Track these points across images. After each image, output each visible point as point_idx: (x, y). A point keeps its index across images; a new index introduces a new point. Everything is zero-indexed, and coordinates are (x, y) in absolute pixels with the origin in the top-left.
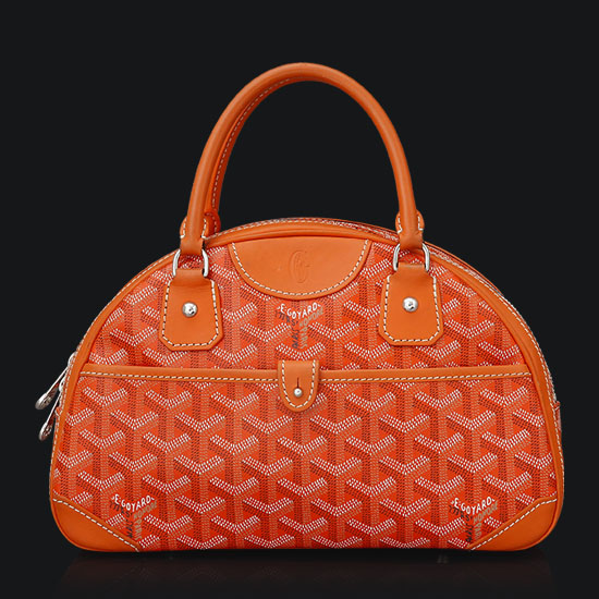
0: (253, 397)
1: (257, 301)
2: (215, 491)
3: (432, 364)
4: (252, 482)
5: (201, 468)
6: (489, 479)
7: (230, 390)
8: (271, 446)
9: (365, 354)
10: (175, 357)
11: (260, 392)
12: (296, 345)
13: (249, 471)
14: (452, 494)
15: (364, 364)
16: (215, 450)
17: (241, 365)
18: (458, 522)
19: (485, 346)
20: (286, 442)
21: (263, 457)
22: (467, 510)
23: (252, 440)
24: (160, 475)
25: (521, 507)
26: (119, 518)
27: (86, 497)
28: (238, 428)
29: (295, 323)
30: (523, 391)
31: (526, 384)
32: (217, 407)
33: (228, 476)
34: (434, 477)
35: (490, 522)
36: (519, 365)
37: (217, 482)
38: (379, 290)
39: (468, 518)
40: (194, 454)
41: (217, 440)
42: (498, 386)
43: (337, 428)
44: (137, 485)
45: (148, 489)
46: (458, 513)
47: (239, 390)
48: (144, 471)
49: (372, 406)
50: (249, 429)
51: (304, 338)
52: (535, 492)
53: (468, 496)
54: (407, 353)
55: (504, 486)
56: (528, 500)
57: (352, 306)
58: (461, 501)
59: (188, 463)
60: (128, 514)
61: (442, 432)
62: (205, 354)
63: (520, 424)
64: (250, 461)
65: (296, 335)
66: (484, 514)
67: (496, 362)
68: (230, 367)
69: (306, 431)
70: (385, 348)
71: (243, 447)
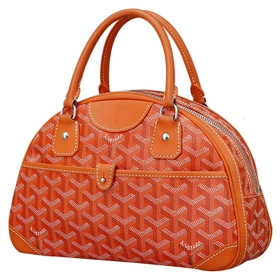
0: (87, 182)
1: (95, 133)
2: (71, 228)
3: (175, 169)
4: (87, 225)
6: (200, 232)
7: (78, 177)
8: (94, 207)
9: (142, 162)
10: (57, 160)
11: (89, 179)
12: (110, 156)
13: (85, 220)
14: (180, 239)
15: (141, 167)
16: (71, 207)
17: (85, 165)
18: (184, 253)
19: (204, 161)
20: (101, 206)
21: (91, 212)
22: (188, 247)
23: (86, 203)
24: (48, 218)
25: (216, 248)
26: (33, 239)
27: (20, 227)
28: (80, 197)
29: (110, 144)
30: (221, 186)
31: (224, 182)
32: (72, 186)
33: (76, 221)
34: (171, 228)
35: (200, 255)
36: (222, 172)
37: (72, 224)
38: (152, 129)
39: (189, 252)
40: (62, 209)
42: (208, 183)
43: (124, 200)
44: (39, 223)
45: (44, 225)
46: (184, 249)
47: (81, 177)
48: (42, 216)
50: (85, 198)
51: (114, 152)
52: (224, 240)
53: (189, 240)
54: (162, 163)
55: (207, 236)
56: (221, 245)
57: (138, 137)
58: (185, 242)
59: (59, 213)
60: (36, 237)
61: (176, 205)
63: (218, 203)
64: (85, 214)
65: (110, 151)
66: (197, 250)
67: (211, 170)
68: (80, 166)
69: (110, 200)
70: (152, 159)
71: (82, 207)
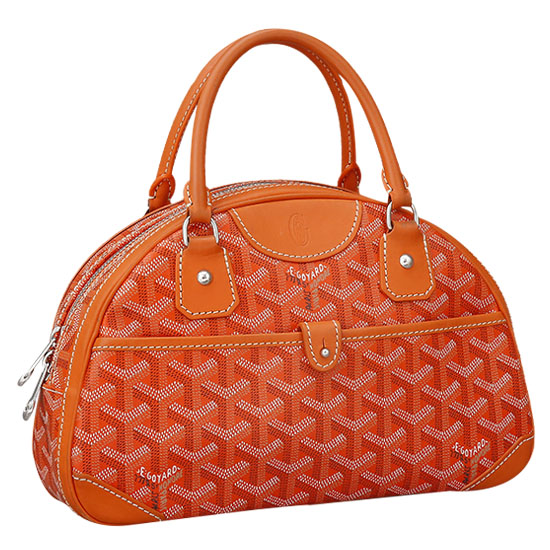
0: (277, 360)
1: (267, 266)
2: (241, 455)
3: (428, 317)
4: (277, 443)
5: (228, 435)
6: (483, 422)
7: (254, 355)
8: (296, 406)
9: (371, 311)
10: (193, 326)
11: (283, 354)
12: (309, 307)
13: (274, 433)
14: (453, 439)
15: (372, 322)
16: (242, 415)
17: (259, 330)
18: (458, 465)
19: (467, 297)
20: (308, 402)
21: (288, 418)
22: (465, 452)
23: (278, 402)
24: (188, 444)
25: (507, 445)
26: (144, 491)
27: (110, 473)
28: (263, 391)
29: (305, 285)
30: (503, 337)
31: (505, 331)
32: (241, 373)
33: (254, 439)
35: (485, 462)
36: (495, 313)
37: (243, 446)
38: (377, 249)
39: (466, 461)
40: (221, 420)
41: (244, 405)
42: (483, 335)
43: (355, 385)
44: (163, 456)
45: (175, 459)
46: (458, 456)
47: (263, 354)
48: (170, 442)
49: (385, 361)
50: (273, 392)
51: (316, 299)
52: (518, 431)
53: (466, 440)
54: (407, 308)
55: (495, 427)
56: (513, 438)
57: (355, 265)
58: (460, 445)
59: (215, 430)
60: (154, 486)
61: (443, 380)
62: (223, 321)
63: (503, 368)
64: (276, 423)
65: (308, 297)
66: (480, 455)
68: (249, 332)
69: (327, 389)
70: (388, 304)
71: (269, 410)
